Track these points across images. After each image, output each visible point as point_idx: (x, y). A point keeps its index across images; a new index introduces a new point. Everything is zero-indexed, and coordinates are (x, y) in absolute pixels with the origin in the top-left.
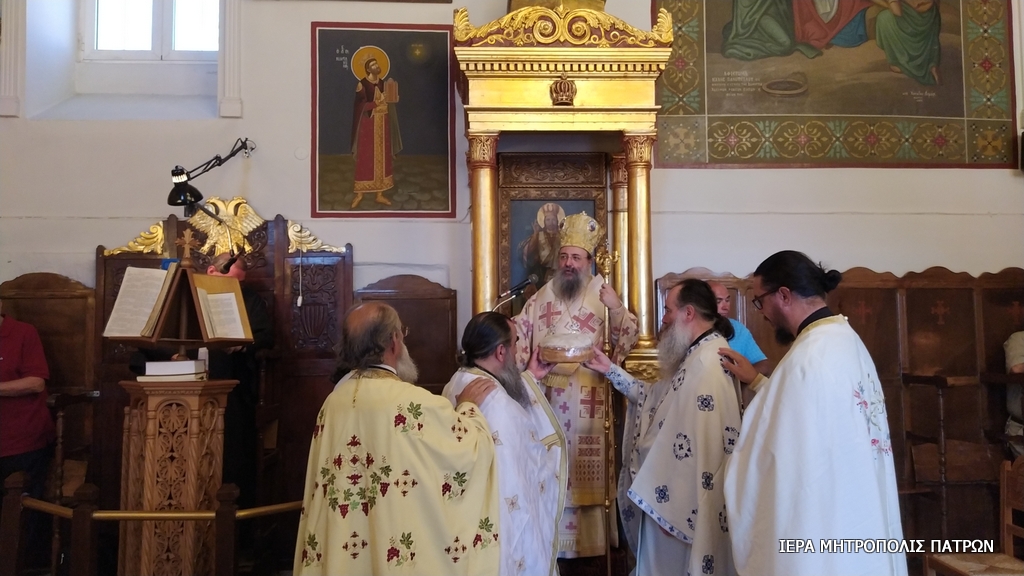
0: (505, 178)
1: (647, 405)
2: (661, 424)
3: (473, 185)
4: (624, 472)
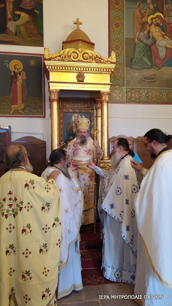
0: (61, 105)
1: (107, 178)
2: (112, 184)
3: (51, 107)
4: (100, 199)
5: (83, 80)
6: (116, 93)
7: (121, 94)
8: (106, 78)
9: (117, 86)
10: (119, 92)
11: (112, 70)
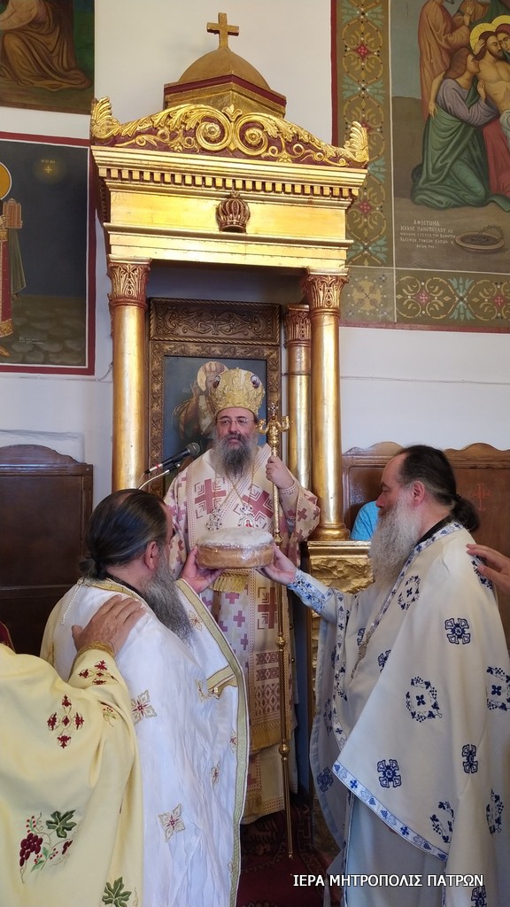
0: (157, 328)
1: (353, 626)
2: (383, 660)
3: (116, 334)
4: (318, 722)
5: (244, 225)
6: (361, 289)
7: (379, 291)
8: (332, 224)
9: (366, 262)
10: (371, 284)
11: (355, 192)
